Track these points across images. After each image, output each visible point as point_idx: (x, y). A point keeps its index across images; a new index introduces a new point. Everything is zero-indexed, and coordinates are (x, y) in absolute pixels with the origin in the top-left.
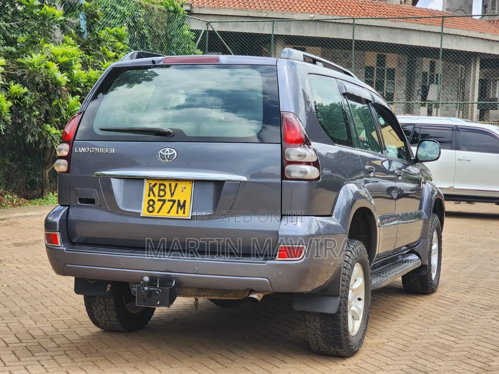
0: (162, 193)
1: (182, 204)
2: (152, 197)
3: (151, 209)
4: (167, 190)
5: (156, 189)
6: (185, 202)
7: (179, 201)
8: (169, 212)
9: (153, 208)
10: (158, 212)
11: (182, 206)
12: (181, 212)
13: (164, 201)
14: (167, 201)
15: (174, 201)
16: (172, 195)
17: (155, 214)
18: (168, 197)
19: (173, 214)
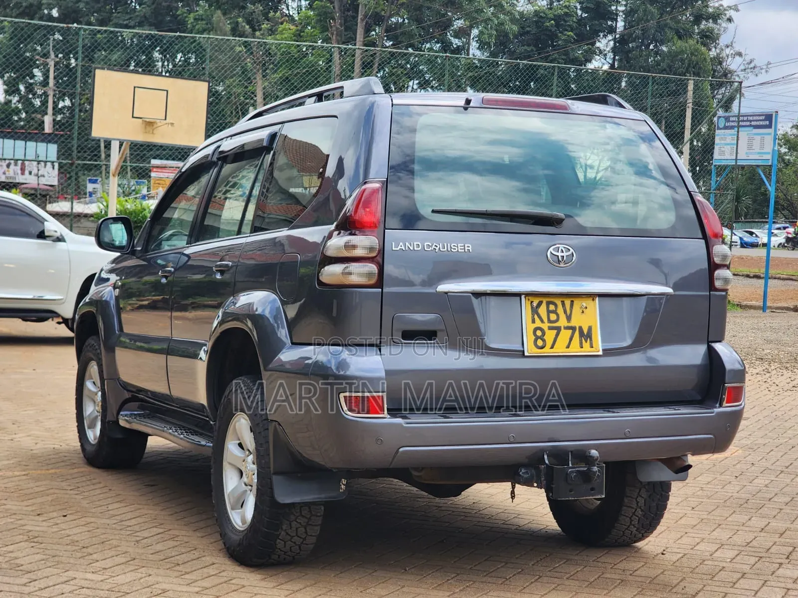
0: (553, 317)
1: (585, 332)
2: (538, 323)
3: (540, 343)
4: (560, 310)
5: (543, 310)
6: (590, 329)
7: (581, 328)
8: (568, 347)
9: (544, 341)
10: (552, 347)
11: (586, 336)
12: (586, 345)
13: (558, 329)
14: (562, 328)
15: (573, 329)
16: (569, 318)
17: (547, 351)
18: (563, 322)
19: (575, 349)
